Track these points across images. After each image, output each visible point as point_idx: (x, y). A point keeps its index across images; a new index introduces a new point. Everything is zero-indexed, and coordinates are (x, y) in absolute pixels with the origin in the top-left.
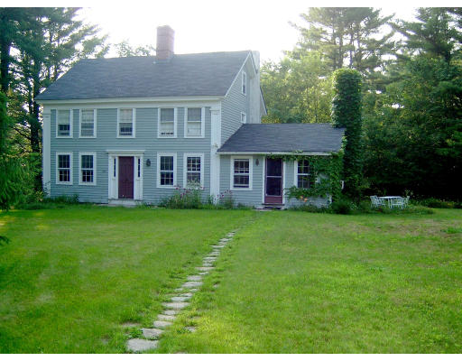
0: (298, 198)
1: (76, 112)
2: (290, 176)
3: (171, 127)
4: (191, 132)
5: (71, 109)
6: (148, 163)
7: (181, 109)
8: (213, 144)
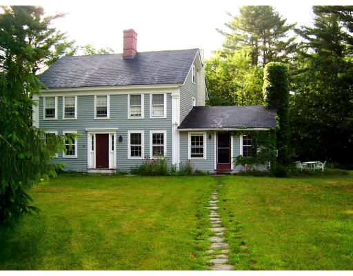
0: (243, 165)
1: (60, 98)
2: (237, 148)
3: (139, 109)
4: (155, 113)
5: (56, 96)
6: (120, 139)
7: (147, 95)
8: (173, 122)
